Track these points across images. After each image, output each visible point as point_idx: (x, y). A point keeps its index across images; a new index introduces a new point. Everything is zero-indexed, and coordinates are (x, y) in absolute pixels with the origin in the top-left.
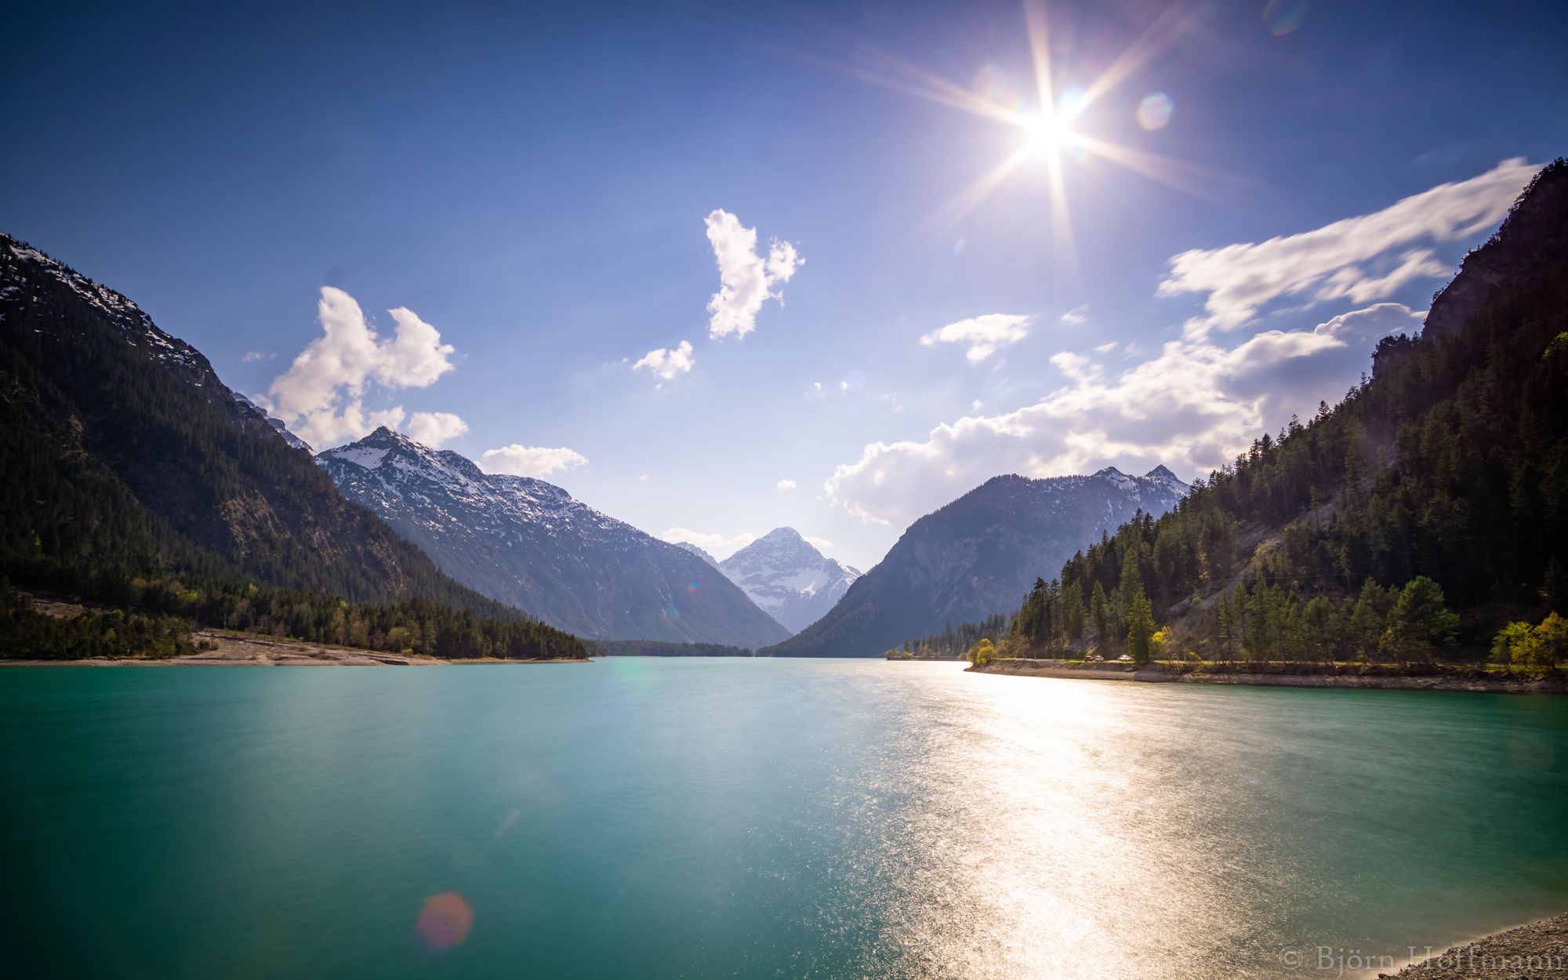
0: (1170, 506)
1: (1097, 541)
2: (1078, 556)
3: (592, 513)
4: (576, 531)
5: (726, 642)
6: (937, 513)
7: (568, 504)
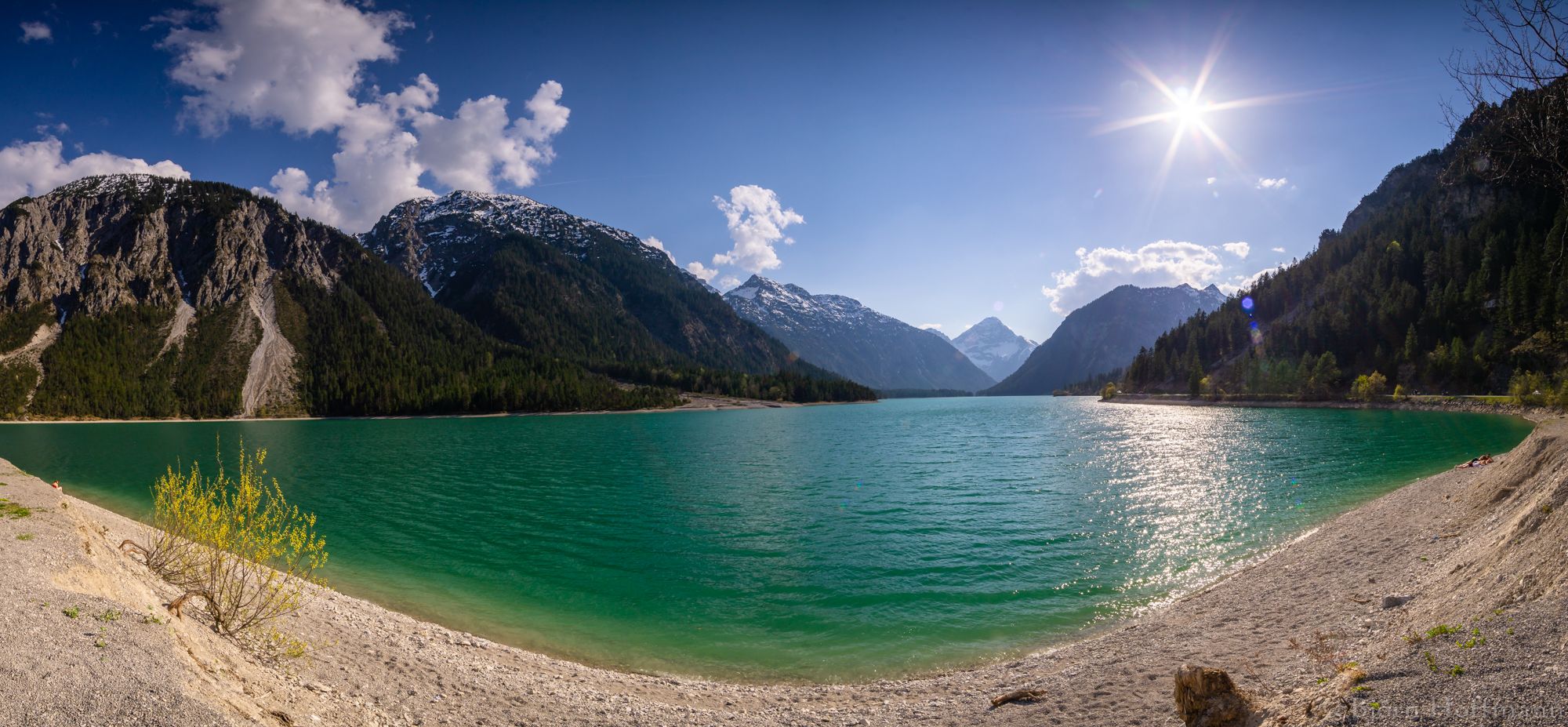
0: (1215, 307)
1: (1175, 326)
2: (1165, 334)
3: (874, 313)
4: (866, 325)
5: (958, 388)
6: (1084, 307)
7: (860, 309)
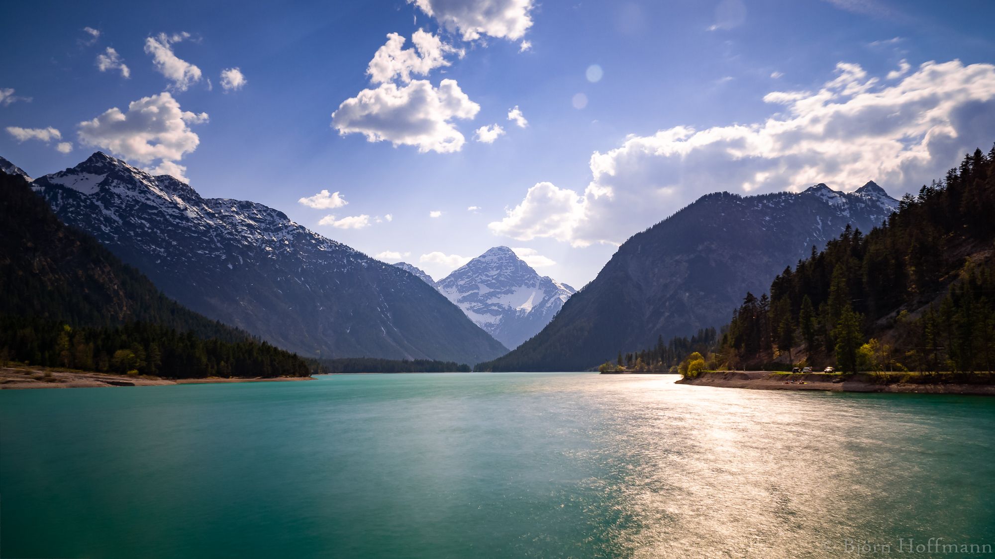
0: (879, 221)
1: (806, 257)
2: (787, 271)
3: (310, 235)
4: (295, 253)
5: (445, 359)
6: (649, 231)
7: (286, 227)
